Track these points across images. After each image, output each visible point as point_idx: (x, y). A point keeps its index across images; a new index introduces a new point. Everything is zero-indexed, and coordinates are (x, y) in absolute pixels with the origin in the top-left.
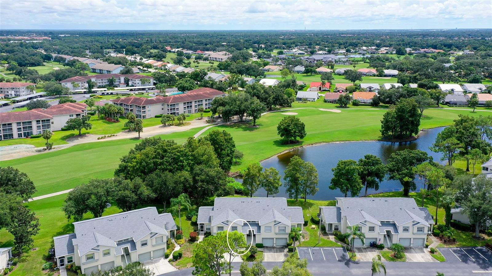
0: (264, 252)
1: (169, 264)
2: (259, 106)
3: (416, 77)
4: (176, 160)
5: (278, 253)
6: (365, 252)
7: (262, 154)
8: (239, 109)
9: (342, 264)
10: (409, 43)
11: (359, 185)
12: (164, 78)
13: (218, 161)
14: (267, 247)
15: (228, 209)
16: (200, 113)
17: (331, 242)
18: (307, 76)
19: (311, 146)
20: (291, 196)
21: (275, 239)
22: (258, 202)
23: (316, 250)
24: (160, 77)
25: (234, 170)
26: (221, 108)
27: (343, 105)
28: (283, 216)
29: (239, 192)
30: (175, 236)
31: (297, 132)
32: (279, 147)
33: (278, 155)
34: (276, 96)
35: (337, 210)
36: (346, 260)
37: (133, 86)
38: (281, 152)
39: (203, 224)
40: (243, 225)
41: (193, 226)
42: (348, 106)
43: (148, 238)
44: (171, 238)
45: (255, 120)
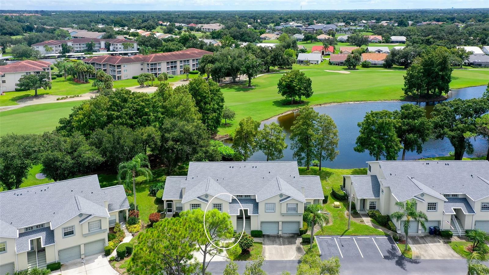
0: (264, 244)
1: (109, 266)
2: (255, 63)
3: (429, 39)
4: (139, 112)
5: (286, 246)
6: (424, 243)
7: (260, 115)
8: (232, 67)
9: (391, 264)
10: (410, 17)
11: (397, 145)
12: (149, 42)
13: (200, 115)
14: (268, 236)
15: (209, 177)
16: (185, 75)
17: (367, 228)
18: (307, 43)
19: (319, 106)
20: (301, 162)
21: (280, 223)
22: (254, 168)
23: (345, 240)
24: (144, 42)
25: (222, 132)
26: (210, 66)
27: (352, 67)
28: (292, 187)
29: (226, 158)
30: (127, 219)
31: (302, 89)
32: (280, 108)
33: (279, 116)
34: (274, 55)
35: (372, 178)
36: (397, 256)
37: (114, 51)
38: (282, 112)
39: (172, 201)
40: (231, 201)
41: (157, 204)
42: (357, 67)
43: (76, 223)
44: (120, 222)
45: (250, 79)
